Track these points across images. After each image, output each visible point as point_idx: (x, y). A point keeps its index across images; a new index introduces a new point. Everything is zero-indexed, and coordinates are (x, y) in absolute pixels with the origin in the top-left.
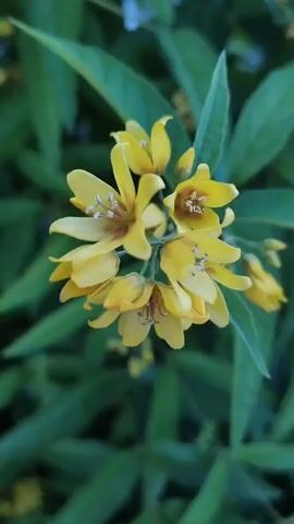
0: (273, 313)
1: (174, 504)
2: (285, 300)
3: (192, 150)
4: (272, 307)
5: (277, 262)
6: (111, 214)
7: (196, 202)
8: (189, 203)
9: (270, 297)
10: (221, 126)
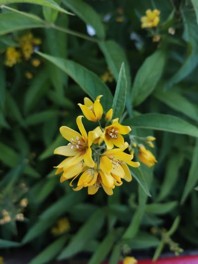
0: (151, 167)
1: (120, 230)
2: (156, 161)
3: (111, 109)
4: (151, 165)
5: (152, 145)
6: (78, 147)
7: (114, 133)
8: (111, 134)
9: (150, 161)
10: (124, 95)
